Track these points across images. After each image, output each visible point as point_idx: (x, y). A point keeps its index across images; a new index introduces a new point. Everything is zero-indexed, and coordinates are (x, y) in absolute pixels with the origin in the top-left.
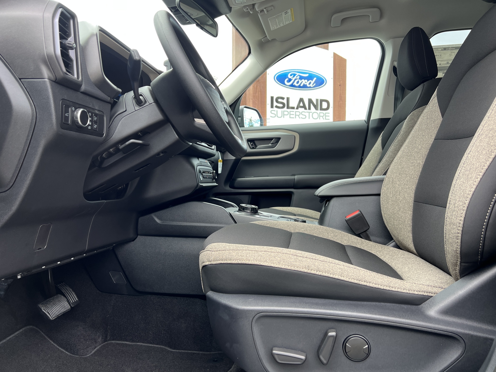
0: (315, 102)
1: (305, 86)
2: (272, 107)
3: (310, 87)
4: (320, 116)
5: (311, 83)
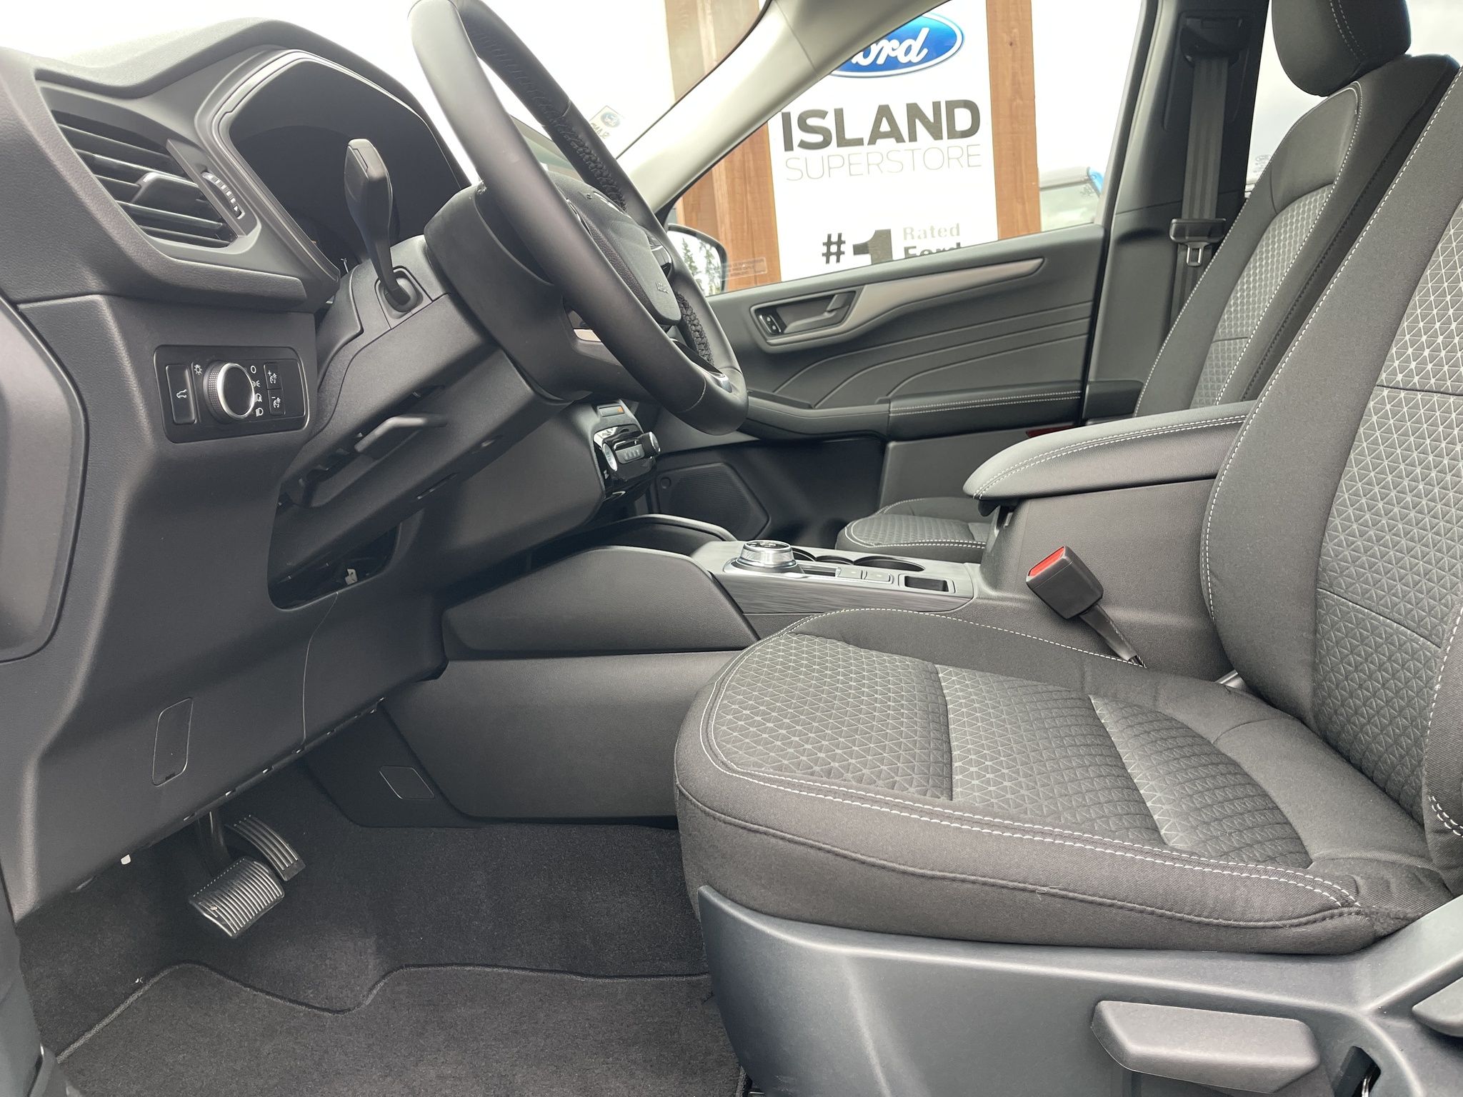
0: (931, 117)
1: (892, 63)
2: (788, 146)
3: (910, 64)
4: (949, 159)
5: (912, 48)
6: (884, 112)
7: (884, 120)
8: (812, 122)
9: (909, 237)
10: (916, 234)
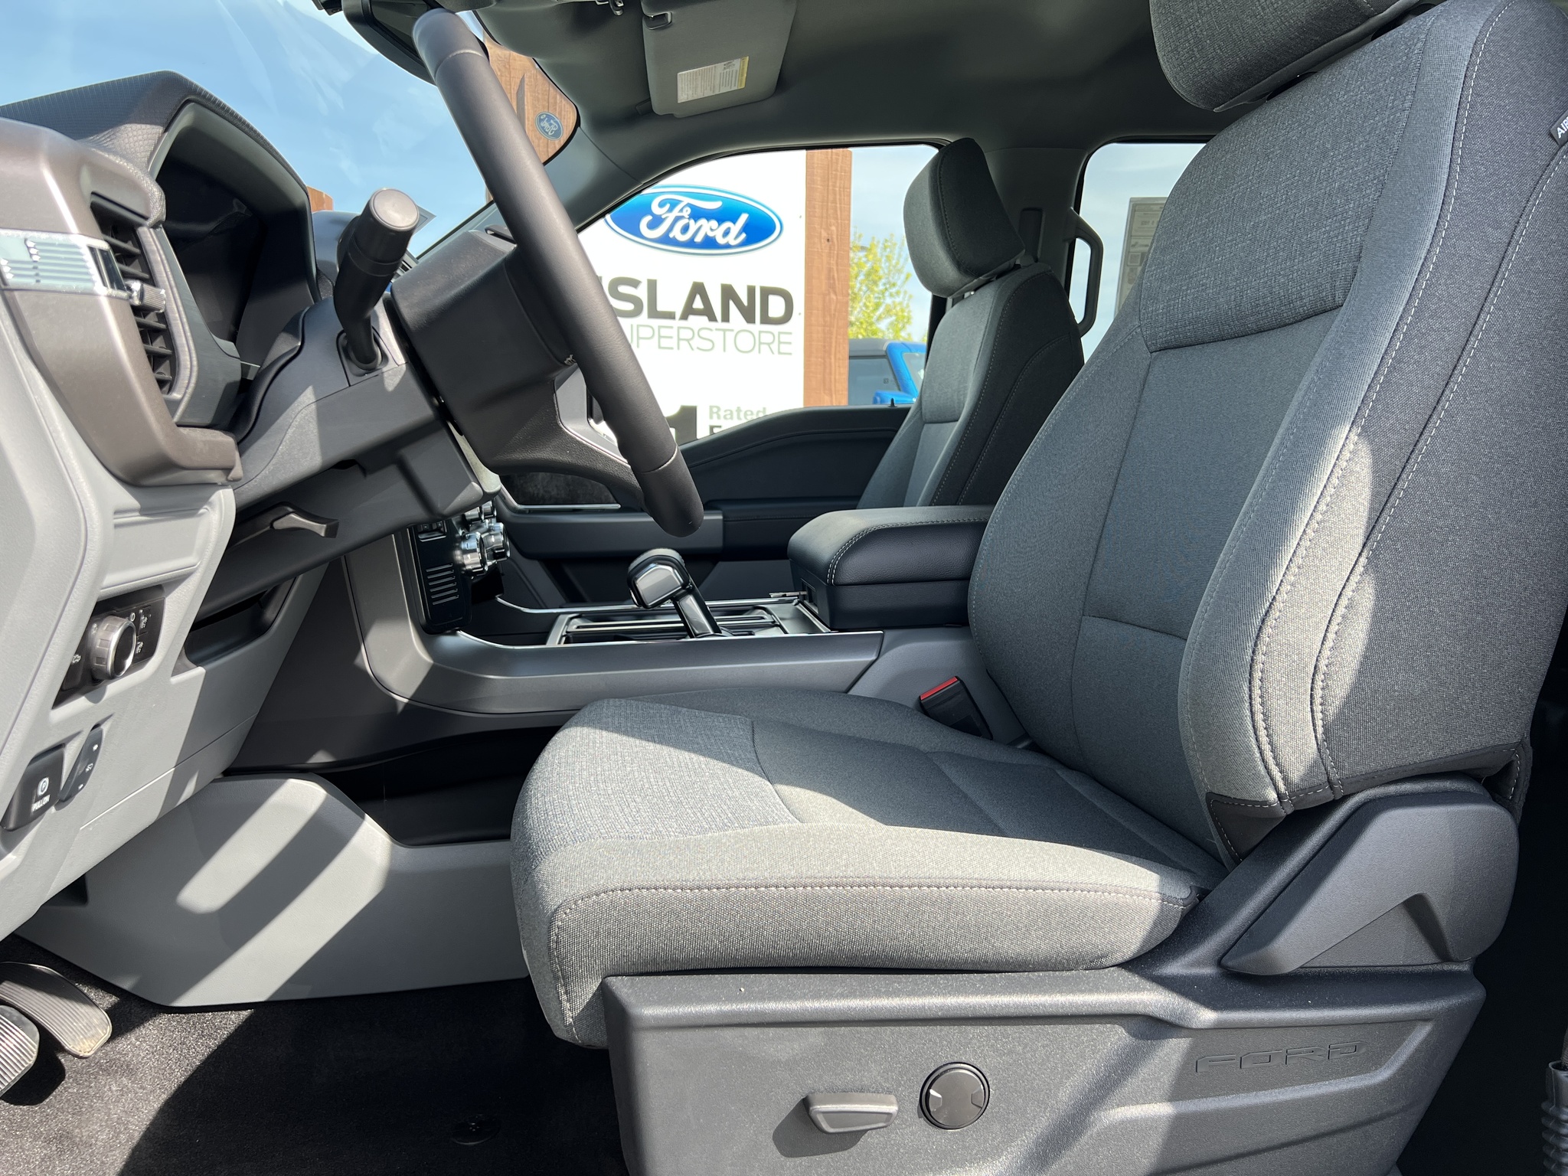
0: (744, 299)
1: (710, 243)
3: (727, 246)
4: (760, 343)
5: (731, 231)
6: (698, 289)
7: (698, 298)
8: (624, 289)
9: (715, 416)
10: (722, 413)
